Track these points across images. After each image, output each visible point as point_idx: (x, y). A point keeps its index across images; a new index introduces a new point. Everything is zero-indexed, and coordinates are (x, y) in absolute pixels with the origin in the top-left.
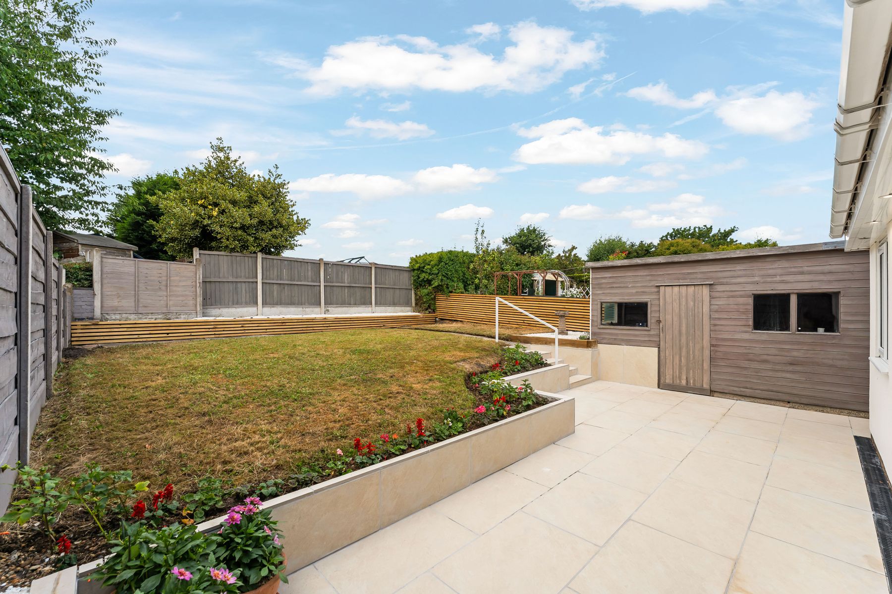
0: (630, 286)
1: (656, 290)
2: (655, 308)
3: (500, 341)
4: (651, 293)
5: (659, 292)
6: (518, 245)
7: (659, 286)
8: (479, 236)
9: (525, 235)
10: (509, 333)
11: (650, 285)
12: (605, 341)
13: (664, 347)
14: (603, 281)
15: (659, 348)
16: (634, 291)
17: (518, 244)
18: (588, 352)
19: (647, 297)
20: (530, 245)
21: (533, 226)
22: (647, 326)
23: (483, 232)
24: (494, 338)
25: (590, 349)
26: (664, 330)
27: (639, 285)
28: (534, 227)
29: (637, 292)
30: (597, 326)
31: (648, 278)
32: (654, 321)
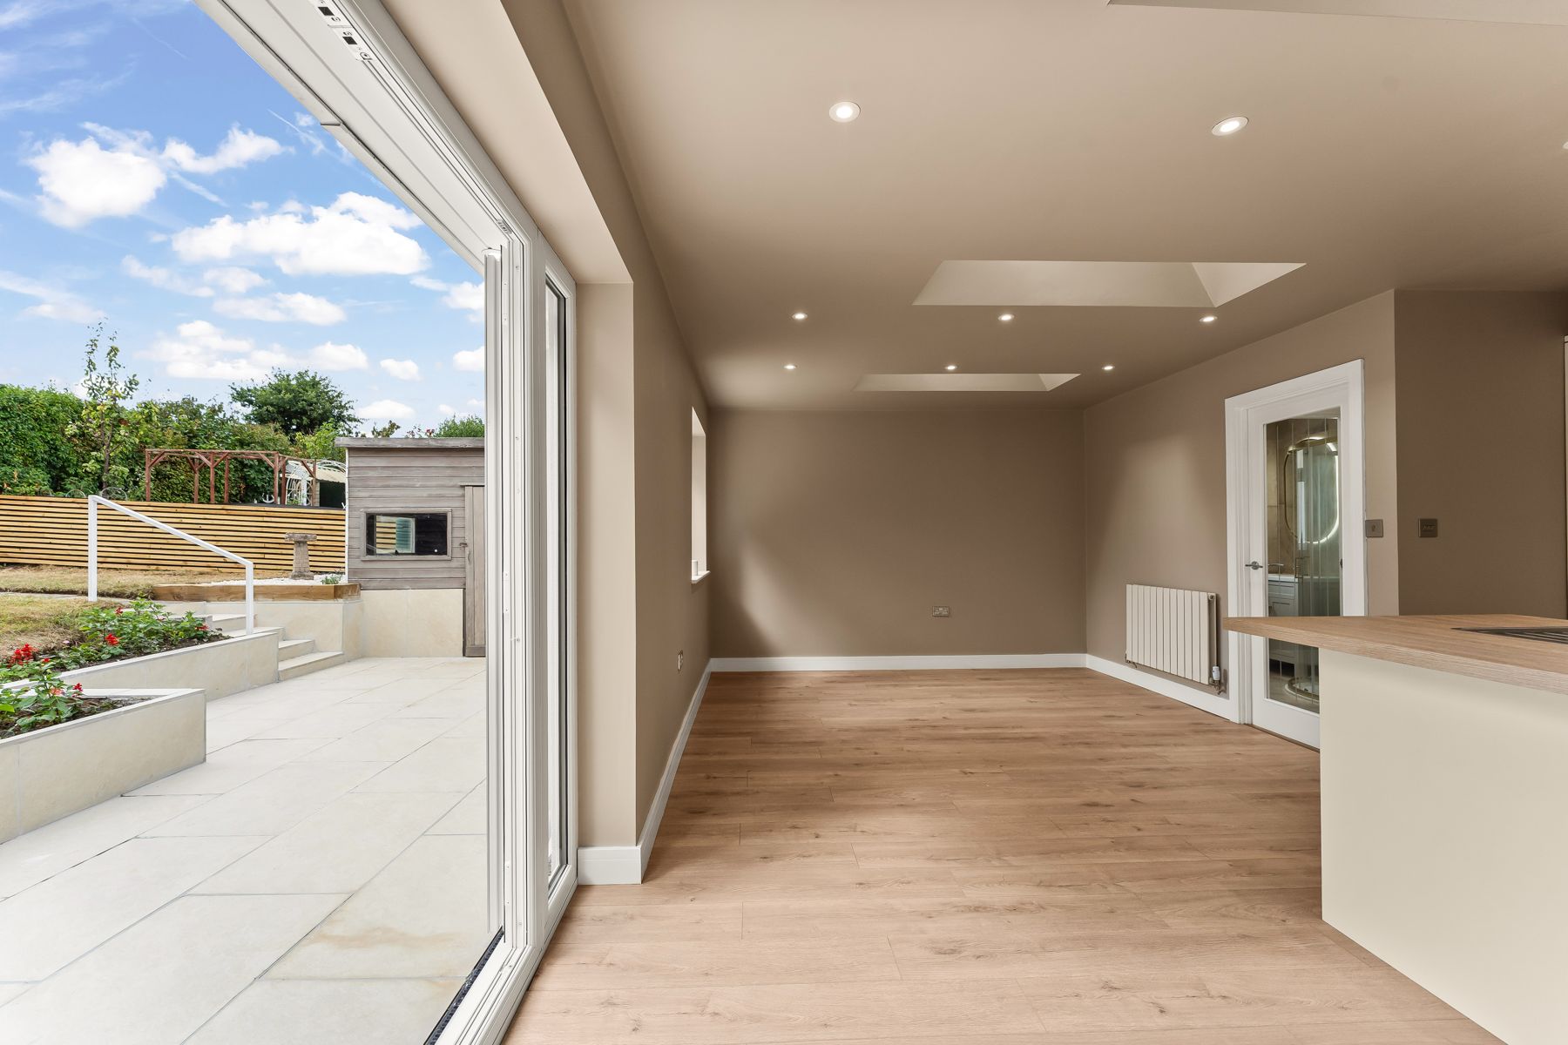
0: (418, 484)
1: (460, 492)
2: (458, 523)
3: (100, 598)
4: (452, 497)
5: (463, 496)
6: (271, 409)
7: (463, 487)
8: (100, 358)
9: (289, 390)
10: (150, 582)
11: (451, 484)
12: (373, 584)
13: (472, 587)
14: (371, 474)
15: (464, 589)
16: (425, 493)
17: (272, 405)
18: (335, 607)
19: (446, 504)
20: (304, 412)
21: (311, 374)
22: (445, 553)
23: (114, 351)
24: (85, 593)
25: (341, 600)
26: (471, 559)
27: (434, 483)
28: (314, 378)
29: (430, 496)
30: (358, 557)
31: (448, 472)
32: (456, 544)
